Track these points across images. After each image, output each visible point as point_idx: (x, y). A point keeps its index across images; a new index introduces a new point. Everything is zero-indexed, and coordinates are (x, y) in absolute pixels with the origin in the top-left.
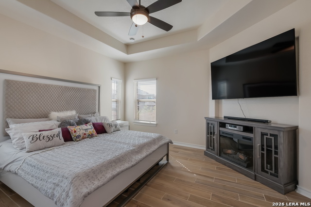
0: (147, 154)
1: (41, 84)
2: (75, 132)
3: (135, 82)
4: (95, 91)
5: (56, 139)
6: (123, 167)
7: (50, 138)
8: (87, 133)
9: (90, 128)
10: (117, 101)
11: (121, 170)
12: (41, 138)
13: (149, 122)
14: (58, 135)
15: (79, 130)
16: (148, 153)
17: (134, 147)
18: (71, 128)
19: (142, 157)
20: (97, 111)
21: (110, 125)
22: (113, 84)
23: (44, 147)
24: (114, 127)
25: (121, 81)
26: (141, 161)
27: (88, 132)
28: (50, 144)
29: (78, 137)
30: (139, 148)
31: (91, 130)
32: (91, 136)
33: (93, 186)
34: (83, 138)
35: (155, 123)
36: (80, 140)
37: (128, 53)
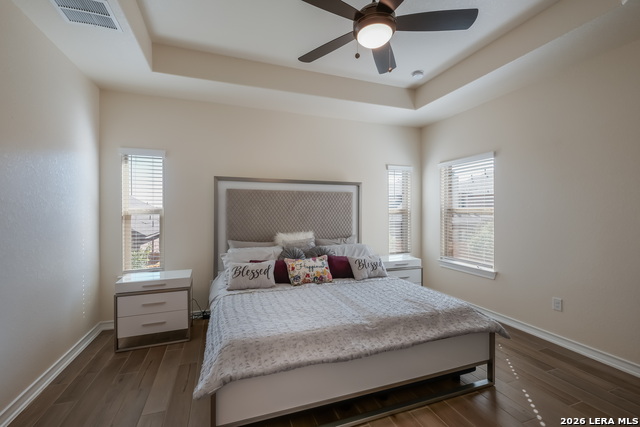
0: (394, 343)
1: (264, 191)
2: (293, 269)
3: (443, 166)
4: (349, 195)
5: (263, 277)
6: (316, 356)
7: (255, 274)
8: (311, 273)
9: (320, 265)
10: (403, 213)
11: (310, 359)
12: (245, 272)
13: (475, 267)
14: (267, 272)
15: (298, 267)
16: (397, 343)
17: (368, 319)
18: (289, 262)
19: (372, 349)
20: (354, 232)
21: (362, 264)
22: (391, 178)
23: (246, 286)
24: (370, 269)
25: (411, 169)
26: (367, 355)
27: (315, 272)
28: (254, 282)
29: (297, 278)
30: (378, 325)
31: (320, 270)
32: (320, 280)
33: (244, 371)
34: (305, 282)
35: (492, 270)
36: (299, 285)
37: (415, 106)
